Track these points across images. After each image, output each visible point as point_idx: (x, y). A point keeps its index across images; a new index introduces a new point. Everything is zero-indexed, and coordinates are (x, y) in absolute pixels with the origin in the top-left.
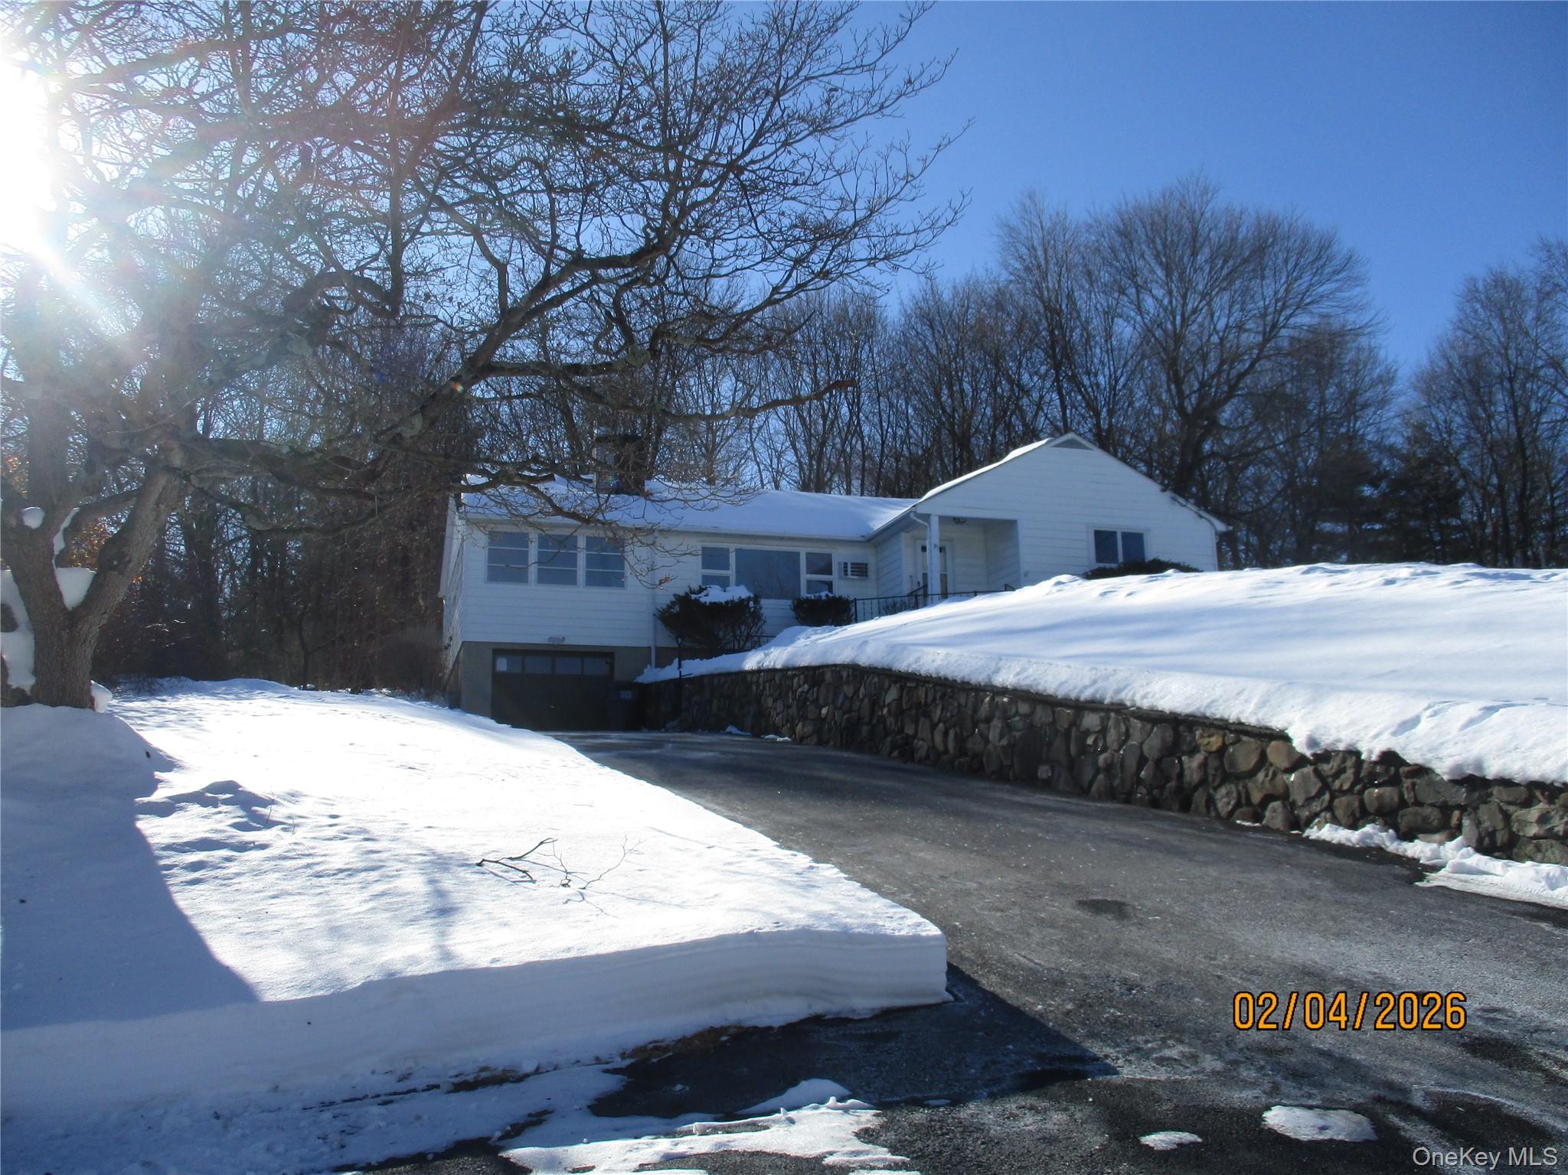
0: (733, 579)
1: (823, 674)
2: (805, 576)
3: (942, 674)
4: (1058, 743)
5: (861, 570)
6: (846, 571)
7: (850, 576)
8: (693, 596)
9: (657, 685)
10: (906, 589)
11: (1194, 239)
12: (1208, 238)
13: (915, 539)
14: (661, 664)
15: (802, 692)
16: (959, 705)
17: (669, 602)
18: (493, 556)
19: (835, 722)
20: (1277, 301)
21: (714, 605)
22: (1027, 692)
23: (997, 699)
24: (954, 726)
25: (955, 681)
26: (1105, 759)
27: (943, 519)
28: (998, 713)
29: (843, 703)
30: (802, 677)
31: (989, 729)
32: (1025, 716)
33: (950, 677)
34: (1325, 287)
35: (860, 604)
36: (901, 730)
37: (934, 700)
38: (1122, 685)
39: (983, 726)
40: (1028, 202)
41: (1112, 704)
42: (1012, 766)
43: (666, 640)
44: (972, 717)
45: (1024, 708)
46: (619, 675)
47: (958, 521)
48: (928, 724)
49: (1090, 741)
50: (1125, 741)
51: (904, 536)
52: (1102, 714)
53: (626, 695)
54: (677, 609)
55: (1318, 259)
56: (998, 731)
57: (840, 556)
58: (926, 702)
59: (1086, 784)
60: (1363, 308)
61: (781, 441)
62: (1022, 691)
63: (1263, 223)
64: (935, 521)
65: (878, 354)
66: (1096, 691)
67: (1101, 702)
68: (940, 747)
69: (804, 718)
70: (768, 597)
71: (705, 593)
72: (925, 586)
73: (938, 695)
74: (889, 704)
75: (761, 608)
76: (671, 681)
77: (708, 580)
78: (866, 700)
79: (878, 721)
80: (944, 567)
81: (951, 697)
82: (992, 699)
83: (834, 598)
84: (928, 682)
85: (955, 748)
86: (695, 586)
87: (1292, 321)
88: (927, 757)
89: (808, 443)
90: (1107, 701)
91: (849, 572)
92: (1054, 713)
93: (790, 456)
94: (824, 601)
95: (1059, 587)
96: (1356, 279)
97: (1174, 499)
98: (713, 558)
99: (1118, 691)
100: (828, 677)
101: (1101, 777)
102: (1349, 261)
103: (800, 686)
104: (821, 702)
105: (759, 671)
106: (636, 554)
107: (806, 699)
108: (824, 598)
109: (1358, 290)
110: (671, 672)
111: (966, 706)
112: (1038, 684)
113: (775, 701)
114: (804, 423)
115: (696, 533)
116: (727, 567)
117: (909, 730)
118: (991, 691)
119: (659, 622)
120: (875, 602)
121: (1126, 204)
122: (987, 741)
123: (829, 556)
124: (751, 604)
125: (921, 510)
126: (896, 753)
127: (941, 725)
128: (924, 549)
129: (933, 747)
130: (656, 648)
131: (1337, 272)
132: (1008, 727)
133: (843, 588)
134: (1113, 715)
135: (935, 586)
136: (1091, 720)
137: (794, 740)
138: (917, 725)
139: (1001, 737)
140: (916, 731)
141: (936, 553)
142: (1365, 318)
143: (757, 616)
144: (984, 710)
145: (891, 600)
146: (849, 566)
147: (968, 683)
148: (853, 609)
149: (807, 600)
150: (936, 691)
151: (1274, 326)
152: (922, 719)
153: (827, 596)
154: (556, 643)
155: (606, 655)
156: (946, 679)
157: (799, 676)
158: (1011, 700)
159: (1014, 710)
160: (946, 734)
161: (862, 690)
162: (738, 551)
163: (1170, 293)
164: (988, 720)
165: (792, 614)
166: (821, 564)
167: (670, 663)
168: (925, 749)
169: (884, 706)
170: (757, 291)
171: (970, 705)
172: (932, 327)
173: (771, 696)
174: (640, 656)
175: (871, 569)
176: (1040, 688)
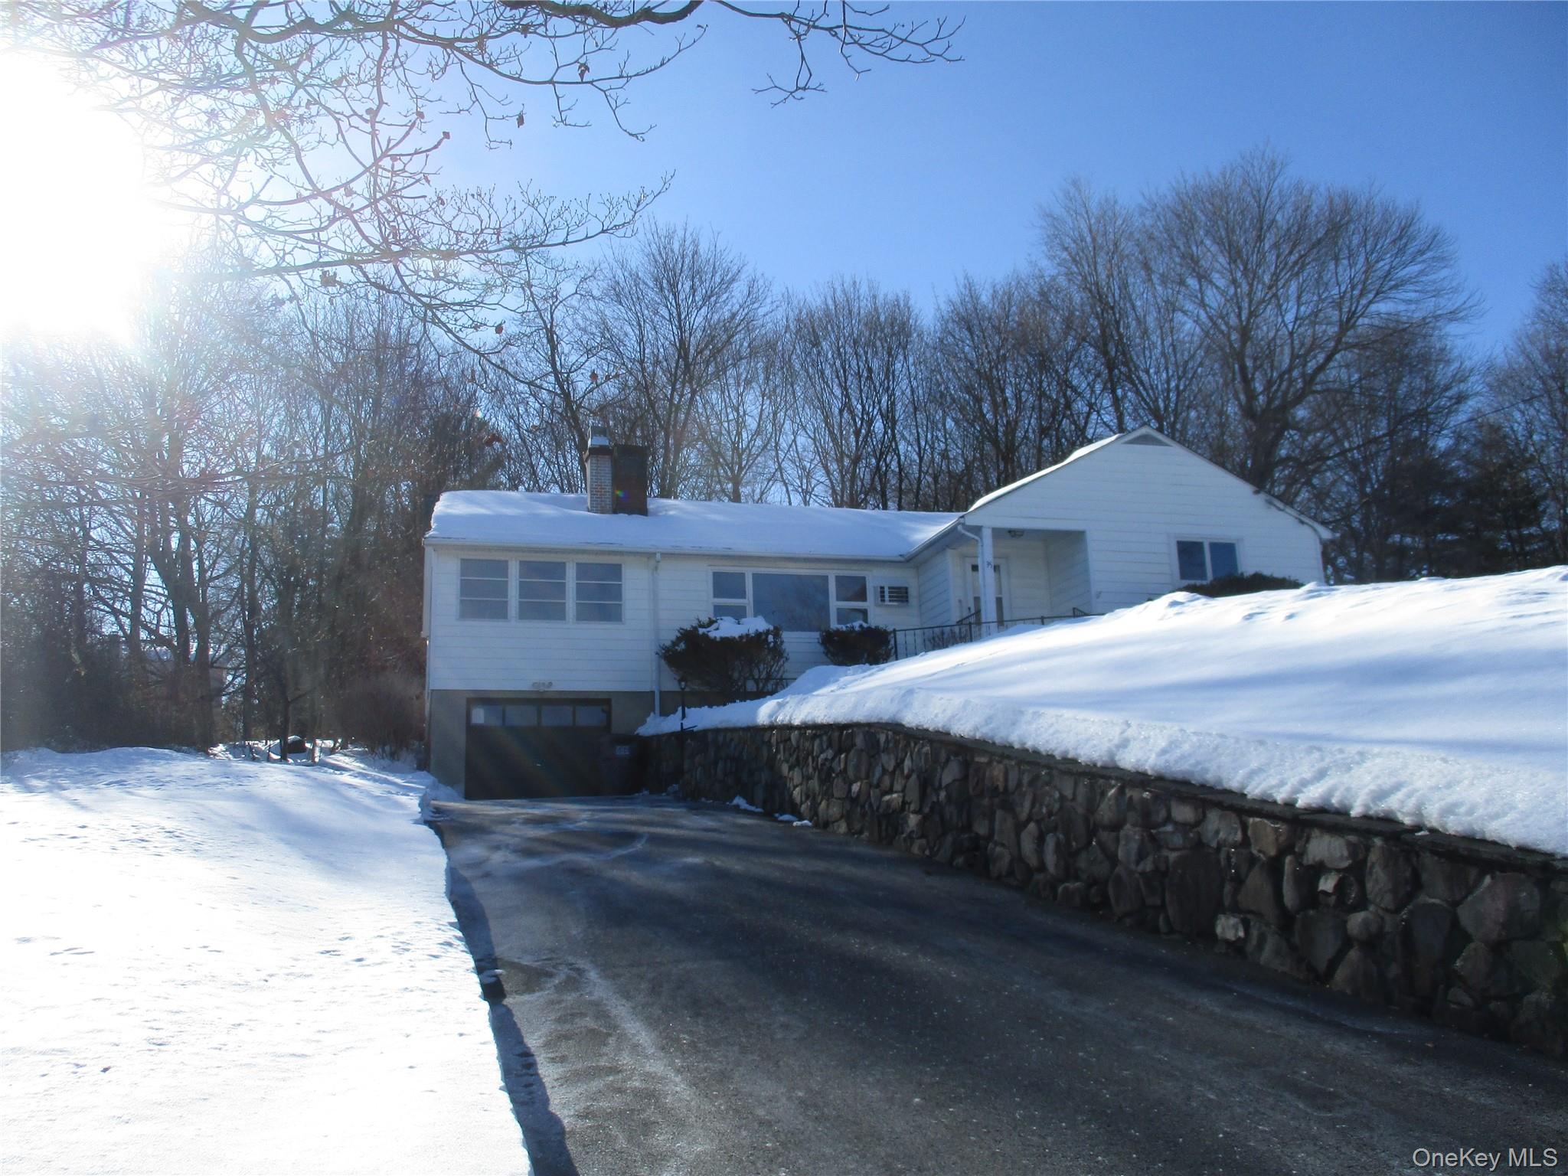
0: (750, 610)
1: (852, 736)
2: (835, 604)
3: (1029, 744)
4: (1256, 880)
5: (900, 595)
6: (883, 597)
7: (887, 603)
8: (701, 631)
9: (658, 737)
10: (955, 616)
11: (1261, 220)
12: (1273, 221)
13: (963, 557)
14: (665, 713)
15: (826, 759)
16: (1062, 798)
17: (674, 638)
18: (466, 588)
19: (871, 805)
20: (1353, 289)
21: (725, 641)
22: (1186, 783)
23: (1129, 793)
24: (1055, 829)
25: (1051, 756)
26: (1366, 923)
27: (999, 534)
28: (1132, 816)
29: (880, 780)
30: (825, 738)
31: (1117, 840)
32: (1184, 827)
33: (1042, 750)
34: (1408, 269)
35: (900, 636)
36: (968, 827)
37: (1019, 784)
38: (1387, 782)
39: (1104, 835)
40: (1072, 191)
41: (1366, 817)
42: (1163, 907)
43: (671, 684)
44: (1086, 820)
45: (1183, 813)
46: (618, 727)
47: (1014, 533)
48: (1010, 823)
49: (1327, 884)
50: (1410, 897)
51: (950, 554)
52: (1353, 838)
53: (622, 751)
54: (682, 646)
55: (1400, 238)
56: (1134, 846)
57: (875, 579)
58: (1006, 788)
59: (1322, 966)
60: (1455, 290)
61: (810, 459)
62: (1175, 781)
63: (1337, 200)
64: (987, 534)
65: (914, 364)
66: (1330, 793)
67: (1343, 812)
68: (1033, 861)
69: (828, 795)
70: (792, 629)
71: (715, 626)
72: (978, 612)
73: (1026, 779)
74: (948, 785)
75: (782, 642)
76: (673, 734)
77: (720, 611)
78: (914, 776)
79: (932, 809)
80: (1000, 589)
81: (1048, 784)
82: (1121, 791)
83: (869, 628)
84: (1009, 757)
85: (1057, 865)
86: (705, 619)
87: (1373, 308)
88: (1011, 873)
89: (840, 461)
90: (1356, 812)
91: (887, 598)
92: (1244, 827)
93: (820, 475)
94: (859, 633)
95: (1176, 609)
96: (1443, 259)
97: (1270, 503)
98: (725, 585)
99: (1381, 795)
100: (859, 741)
101: (1354, 954)
102: (1434, 240)
103: (822, 751)
104: (851, 773)
105: (772, 727)
106: (634, 582)
107: (831, 770)
108: (857, 629)
109: (1444, 273)
110: (671, 724)
111: (1074, 799)
112: (1207, 771)
113: (791, 768)
114: (834, 440)
115: (704, 555)
116: (743, 595)
117: (981, 828)
118: (1117, 779)
119: (663, 662)
120: (918, 632)
121: (1185, 181)
122: (1113, 860)
123: (864, 578)
124: (771, 638)
125: (970, 521)
126: (960, 860)
127: (1032, 826)
128: (975, 568)
129: (1019, 859)
130: (661, 693)
131: (1422, 252)
132: (1153, 842)
133: (880, 616)
134: (1378, 841)
135: (989, 612)
136: (1322, 847)
137: (816, 825)
138: (992, 821)
139: (1141, 857)
140: (992, 830)
141: (990, 573)
142: (1458, 300)
143: (778, 652)
144: (1106, 811)
145: (937, 630)
146: (886, 590)
147: (1074, 761)
148: (892, 642)
149: (838, 632)
150: (1021, 773)
151: (1352, 314)
152: (999, 814)
153: (861, 626)
154: (542, 689)
155: (601, 702)
156: (1036, 752)
157: (820, 736)
158: (1156, 797)
159: (1163, 814)
160: (1041, 840)
161: (907, 763)
162: (756, 576)
163: (1234, 282)
164: (1116, 827)
165: (821, 649)
166: (855, 589)
167: (675, 711)
168: (1007, 859)
169: (940, 787)
170: (780, 297)
171: (1080, 798)
172: (970, 329)
173: (787, 761)
174: (642, 701)
175: (913, 592)
176: (1210, 777)
